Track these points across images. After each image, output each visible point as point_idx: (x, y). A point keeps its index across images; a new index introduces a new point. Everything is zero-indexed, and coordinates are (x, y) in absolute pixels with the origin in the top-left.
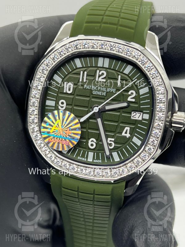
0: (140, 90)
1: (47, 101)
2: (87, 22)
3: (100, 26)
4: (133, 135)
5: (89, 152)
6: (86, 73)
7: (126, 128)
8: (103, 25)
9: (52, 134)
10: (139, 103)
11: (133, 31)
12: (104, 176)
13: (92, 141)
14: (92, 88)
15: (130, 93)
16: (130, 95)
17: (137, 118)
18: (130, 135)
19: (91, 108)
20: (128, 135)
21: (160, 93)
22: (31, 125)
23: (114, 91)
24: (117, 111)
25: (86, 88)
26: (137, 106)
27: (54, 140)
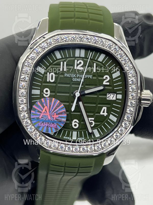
0: (113, 75)
1: (33, 90)
2: (62, 18)
3: (74, 21)
4: (109, 113)
5: (73, 132)
6: (65, 63)
7: (104, 108)
8: (76, 20)
9: (41, 119)
10: (112, 85)
11: (102, 23)
12: (89, 151)
13: (75, 122)
14: (72, 75)
15: (104, 78)
16: (105, 80)
17: (111, 99)
18: (107, 114)
19: (72, 93)
20: (105, 114)
22: (21, 113)
23: (91, 77)
24: (95, 94)
25: (66, 76)
26: (111, 88)
27: (43, 125)
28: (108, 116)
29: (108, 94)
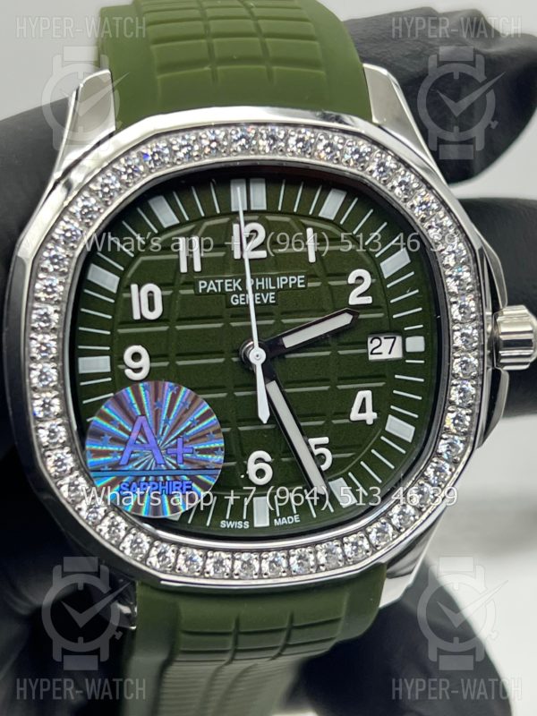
0: (382, 264)
1: (80, 360)
3: (214, 74)
4: (384, 411)
5: (255, 499)
7: (361, 395)
8: (220, 69)
9: (126, 469)
10: (384, 305)
11: (320, 73)
13: (260, 460)
14: (227, 285)
15: (351, 279)
16: (354, 286)
17: (385, 356)
18: (375, 415)
19: (235, 351)
20: (370, 416)
22: (47, 453)
23: (301, 284)
24: (321, 346)
25: (204, 290)
26: (381, 315)
27: (138, 487)
28: (381, 421)
29: (369, 340)
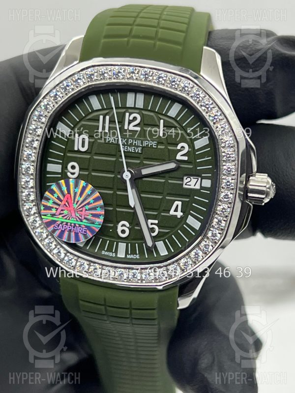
0: (195, 142)
1: (48, 165)
2: (107, 37)
3: (128, 42)
4: (187, 213)
5: (119, 243)
6: (107, 118)
7: (176, 203)
8: (132, 40)
9: (58, 217)
10: (193, 162)
11: (180, 47)
12: (144, 280)
13: (123, 225)
15: (179, 147)
16: (180, 151)
17: (192, 187)
18: (182, 214)
19: (119, 173)
20: (179, 214)
21: (227, 145)
22: (25, 204)
24: (160, 176)
26: (191, 167)
27: (63, 227)
28: (184, 218)
29: (185, 178)
